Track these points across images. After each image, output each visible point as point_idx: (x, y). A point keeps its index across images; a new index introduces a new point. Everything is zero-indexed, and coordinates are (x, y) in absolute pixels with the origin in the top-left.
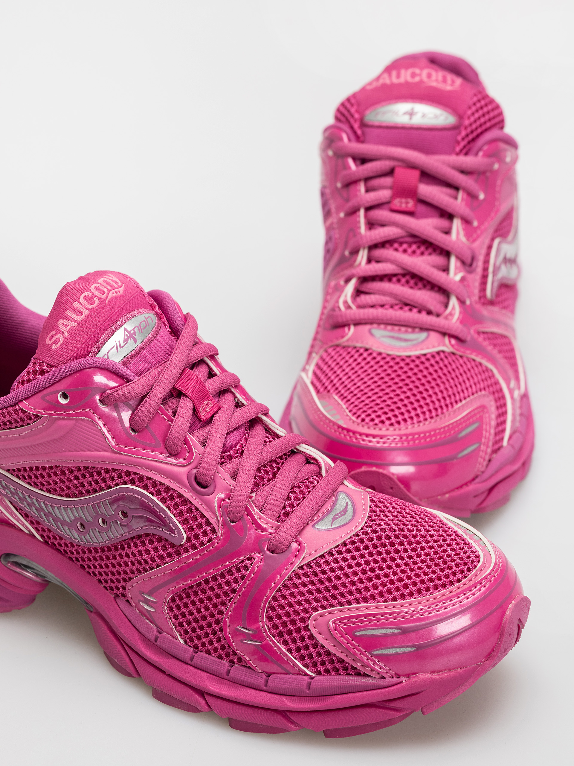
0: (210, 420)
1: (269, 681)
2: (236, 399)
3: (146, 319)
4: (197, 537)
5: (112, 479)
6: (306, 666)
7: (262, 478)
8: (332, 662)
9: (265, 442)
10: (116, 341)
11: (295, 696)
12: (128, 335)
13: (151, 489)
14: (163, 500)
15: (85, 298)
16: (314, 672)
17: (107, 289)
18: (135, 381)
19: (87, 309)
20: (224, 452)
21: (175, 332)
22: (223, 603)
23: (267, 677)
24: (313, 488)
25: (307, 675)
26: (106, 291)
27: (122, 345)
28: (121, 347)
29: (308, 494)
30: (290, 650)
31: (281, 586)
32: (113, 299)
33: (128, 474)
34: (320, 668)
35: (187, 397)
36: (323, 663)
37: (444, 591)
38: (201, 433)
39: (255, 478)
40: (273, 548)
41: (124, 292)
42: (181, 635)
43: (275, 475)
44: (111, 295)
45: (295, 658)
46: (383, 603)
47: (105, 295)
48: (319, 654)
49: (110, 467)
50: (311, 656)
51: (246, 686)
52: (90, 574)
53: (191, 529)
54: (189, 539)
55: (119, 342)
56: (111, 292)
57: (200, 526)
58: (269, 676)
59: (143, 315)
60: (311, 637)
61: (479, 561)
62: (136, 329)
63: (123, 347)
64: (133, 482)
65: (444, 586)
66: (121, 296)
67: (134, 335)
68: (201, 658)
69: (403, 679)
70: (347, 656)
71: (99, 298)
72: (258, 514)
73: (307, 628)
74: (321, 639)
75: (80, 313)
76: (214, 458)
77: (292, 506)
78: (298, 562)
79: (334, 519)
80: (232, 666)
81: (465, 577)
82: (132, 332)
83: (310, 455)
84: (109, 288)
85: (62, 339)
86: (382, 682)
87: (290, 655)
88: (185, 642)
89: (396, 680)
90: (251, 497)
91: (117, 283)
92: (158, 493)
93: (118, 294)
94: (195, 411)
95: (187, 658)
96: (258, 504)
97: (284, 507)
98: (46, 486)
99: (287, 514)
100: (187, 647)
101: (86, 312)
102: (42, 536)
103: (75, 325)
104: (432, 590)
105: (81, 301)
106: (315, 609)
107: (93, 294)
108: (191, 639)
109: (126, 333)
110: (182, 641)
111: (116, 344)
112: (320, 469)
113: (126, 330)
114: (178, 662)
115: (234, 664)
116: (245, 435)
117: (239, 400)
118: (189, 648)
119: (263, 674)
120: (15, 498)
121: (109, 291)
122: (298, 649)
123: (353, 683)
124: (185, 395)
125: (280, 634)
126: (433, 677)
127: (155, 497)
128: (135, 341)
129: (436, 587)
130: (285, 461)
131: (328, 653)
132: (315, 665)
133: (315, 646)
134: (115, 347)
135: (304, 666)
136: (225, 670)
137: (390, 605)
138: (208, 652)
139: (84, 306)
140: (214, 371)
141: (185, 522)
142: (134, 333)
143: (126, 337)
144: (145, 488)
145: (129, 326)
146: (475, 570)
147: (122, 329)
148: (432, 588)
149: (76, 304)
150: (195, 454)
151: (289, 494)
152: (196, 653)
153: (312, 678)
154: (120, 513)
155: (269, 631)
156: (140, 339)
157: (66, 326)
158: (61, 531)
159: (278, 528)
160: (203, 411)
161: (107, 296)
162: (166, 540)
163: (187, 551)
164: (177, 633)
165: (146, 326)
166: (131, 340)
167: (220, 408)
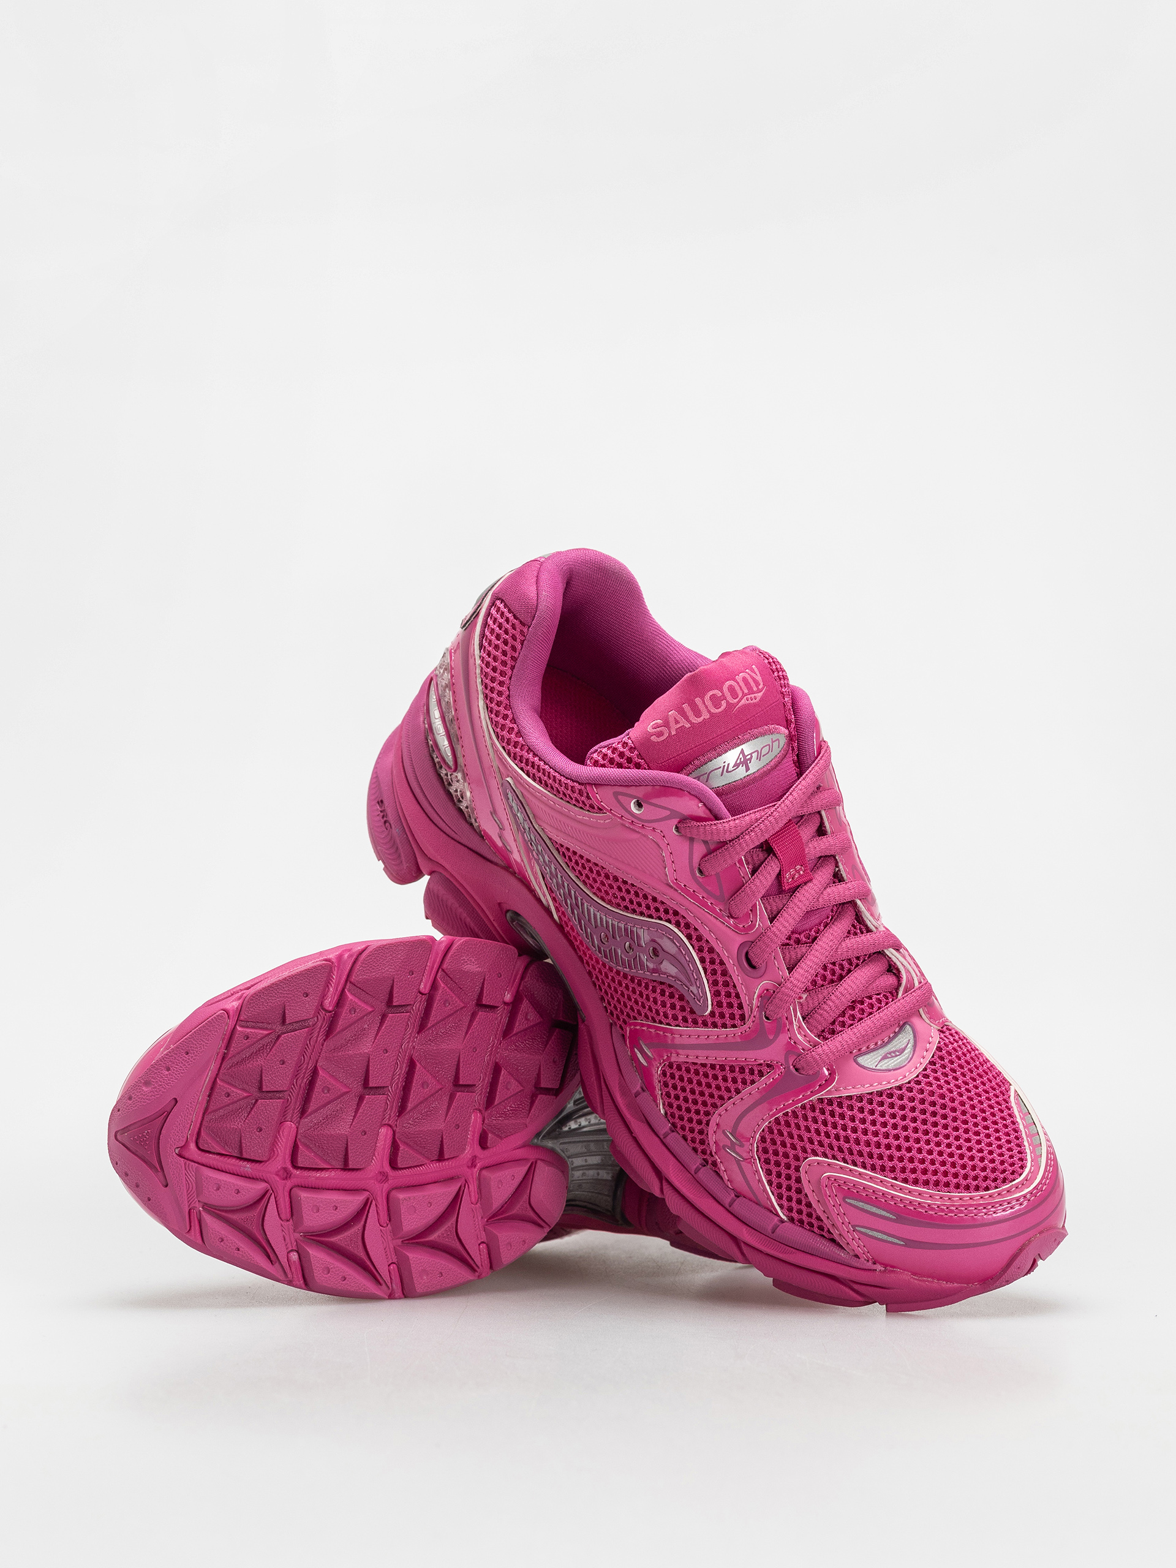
0: (794, 890)
1: (736, 1202)
2: (837, 869)
3: (773, 742)
4: (722, 1016)
5: (657, 910)
6: (781, 1207)
7: (824, 978)
8: (810, 1215)
9: (849, 932)
10: (724, 762)
11: (756, 1230)
12: (742, 760)
13: (695, 942)
14: (702, 960)
15: (713, 697)
16: (787, 1216)
17: (743, 692)
18: (724, 822)
19: (709, 711)
20: (793, 932)
21: (801, 767)
22: (721, 1098)
23: (736, 1196)
24: (878, 1010)
25: (779, 1216)
26: (740, 695)
27: (730, 768)
28: (727, 771)
29: (867, 1017)
30: (770, 1183)
31: (790, 1111)
32: (745, 706)
33: (676, 913)
34: (795, 1215)
35: (777, 858)
36: (800, 1212)
37: (965, 1194)
38: (776, 902)
39: (816, 976)
40: (798, 1066)
41: (762, 699)
42: (664, 1105)
43: (841, 978)
44: (743, 702)
45: (773, 1194)
46: (891, 1180)
47: (736, 701)
48: (799, 1202)
49: (659, 898)
50: (789, 1199)
51: (709, 1194)
52: (596, 986)
53: (719, 1004)
54: (712, 1014)
55: (729, 764)
56: (745, 698)
57: (730, 1005)
58: (737, 1197)
59: (771, 736)
60: (798, 1180)
61: (1020, 1175)
62: (754, 756)
63: (730, 772)
64: (678, 925)
65: (967, 1188)
66: (755, 705)
67: (749, 762)
68: (674, 1140)
69: (879, 1267)
70: (828, 1218)
71: (728, 702)
72: (799, 1021)
73: (797, 1169)
74: (807, 1188)
75: (698, 714)
76: (776, 940)
77: (843, 1024)
78: (822, 1094)
79: (885, 1057)
80: (705, 1166)
81: (996, 1188)
82: (749, 757)
83: (895, 964)
84: (746, 691)
85: (666, 735)
86: (854, 1262)
87: (768, 1188)
88: (666, 1113)
89: (870, 1265)
90: (800, 998)
91: (757, 684)
92: (700, 950)
93: (754, 701)
94: (779, 876)
95: (661, 1133)
96: (805, 1008)
97: (833, 1023)
98: (583, 877)
99: (833, 1032)
100: (665, 1120)
101: (705, 716)
102: (560, 918)
103: (688, 725)
104: (952, 1188)
105: (705, 700)
106: (815, 1154)
107: (723, 695)
108: (673, 1115)
109: (741, 756)
110: (662, 1111)
111: (724, 766)
112: (899, 985)
113: (742, 752)
114: (650, 1130)
115: (707, 1164)
116: (828, 918)
117: (839, 870)
118: (667, 1122)
119: (732, 1192)
120: (546, 870)
121: (744, 695)
122: (779, 1186)
123: (823, 1247)
124: (775, 855)
125: (767, 1161)
126: (912, 1280)
127: (695, 951)
128: (748, 769)
129: (957, 1186)
130: (862, 963)
131: (809, 1205)
132: (790, 1209)
133: (799, 1191)
134: (721, 769)
135: (778, 1205)
136: (695, 1167)
137: (898, 1186)
138: (685, 1138)
139: (707, 707)
140: (825, 827)
141: (716, 994)
142: (750, 759)
143: (738, 762)
144: (689, 937)
145: (747, 748)
146: (1011, 1184)
147: (738, 750)
148: (952, 1186)
149: (698, 700)
150: (757, 926)
151: (846, 1009)
152: (673, 1131)
153: (782, 1221)
154: (651, 948)
155: (757, 1151)
156: (754, 766)
157: (677, 722)
158: (582, 930)
159: (816, 1045)
160: (789, 878)
161: (739, 701)
162: (688, 1002)
163: (705, 1024)
164: (661, 1100)
165: (768, 753)
166: (742, 766)
167: (810, 880)
